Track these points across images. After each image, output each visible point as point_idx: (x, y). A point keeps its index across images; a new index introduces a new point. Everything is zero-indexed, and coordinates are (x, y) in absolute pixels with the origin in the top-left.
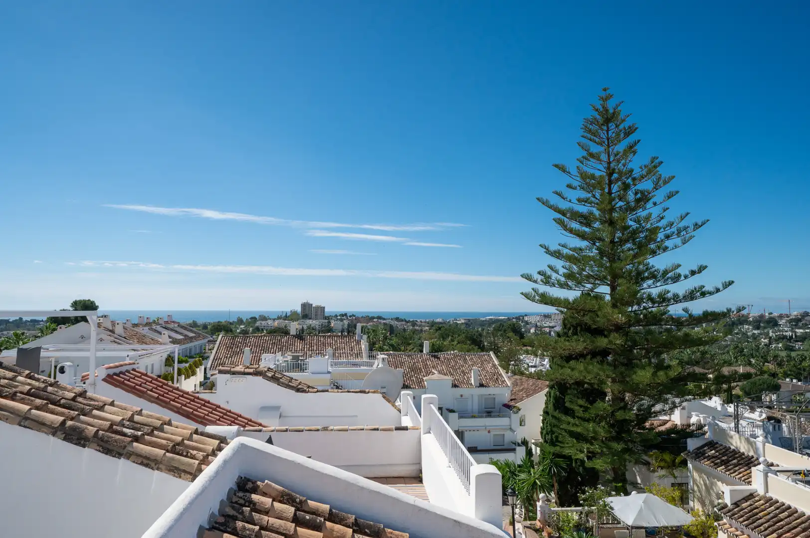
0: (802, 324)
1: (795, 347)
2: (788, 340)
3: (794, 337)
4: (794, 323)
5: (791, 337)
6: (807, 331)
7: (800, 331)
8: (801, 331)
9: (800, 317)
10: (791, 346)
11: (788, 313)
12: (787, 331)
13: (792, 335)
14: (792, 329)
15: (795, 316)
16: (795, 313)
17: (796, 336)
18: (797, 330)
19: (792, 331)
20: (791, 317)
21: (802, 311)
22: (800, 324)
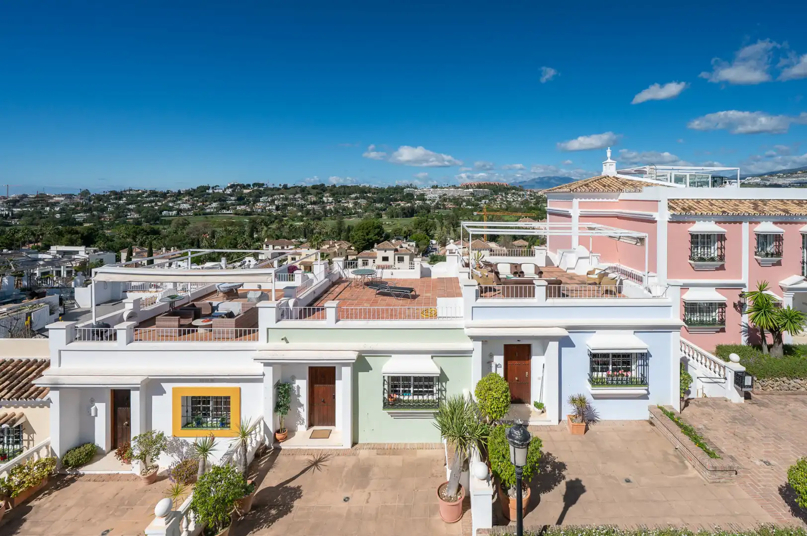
0: (20, 204)
1: (11, 223)
2: (4, 217)
3: (10, 215)
4: (11, 204)
5: (7, 216)
6: (24, 209)
7: (16, 210)
8: (19, 210)
9: (18, 198)
10: (8, 223)
11: (6, 196)
12: (3, 211)
13: (9, 213)
14: (9, 208)
15: (13, 198)
16: (12, 196)
17: (12, 214)
18: (14, 210)
19: (9, 210)
20: (9, 199)
21: (20, 194)
22: (18, 204)
